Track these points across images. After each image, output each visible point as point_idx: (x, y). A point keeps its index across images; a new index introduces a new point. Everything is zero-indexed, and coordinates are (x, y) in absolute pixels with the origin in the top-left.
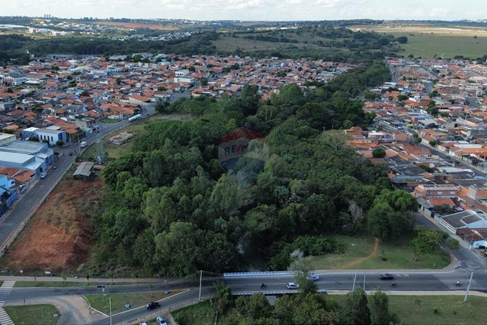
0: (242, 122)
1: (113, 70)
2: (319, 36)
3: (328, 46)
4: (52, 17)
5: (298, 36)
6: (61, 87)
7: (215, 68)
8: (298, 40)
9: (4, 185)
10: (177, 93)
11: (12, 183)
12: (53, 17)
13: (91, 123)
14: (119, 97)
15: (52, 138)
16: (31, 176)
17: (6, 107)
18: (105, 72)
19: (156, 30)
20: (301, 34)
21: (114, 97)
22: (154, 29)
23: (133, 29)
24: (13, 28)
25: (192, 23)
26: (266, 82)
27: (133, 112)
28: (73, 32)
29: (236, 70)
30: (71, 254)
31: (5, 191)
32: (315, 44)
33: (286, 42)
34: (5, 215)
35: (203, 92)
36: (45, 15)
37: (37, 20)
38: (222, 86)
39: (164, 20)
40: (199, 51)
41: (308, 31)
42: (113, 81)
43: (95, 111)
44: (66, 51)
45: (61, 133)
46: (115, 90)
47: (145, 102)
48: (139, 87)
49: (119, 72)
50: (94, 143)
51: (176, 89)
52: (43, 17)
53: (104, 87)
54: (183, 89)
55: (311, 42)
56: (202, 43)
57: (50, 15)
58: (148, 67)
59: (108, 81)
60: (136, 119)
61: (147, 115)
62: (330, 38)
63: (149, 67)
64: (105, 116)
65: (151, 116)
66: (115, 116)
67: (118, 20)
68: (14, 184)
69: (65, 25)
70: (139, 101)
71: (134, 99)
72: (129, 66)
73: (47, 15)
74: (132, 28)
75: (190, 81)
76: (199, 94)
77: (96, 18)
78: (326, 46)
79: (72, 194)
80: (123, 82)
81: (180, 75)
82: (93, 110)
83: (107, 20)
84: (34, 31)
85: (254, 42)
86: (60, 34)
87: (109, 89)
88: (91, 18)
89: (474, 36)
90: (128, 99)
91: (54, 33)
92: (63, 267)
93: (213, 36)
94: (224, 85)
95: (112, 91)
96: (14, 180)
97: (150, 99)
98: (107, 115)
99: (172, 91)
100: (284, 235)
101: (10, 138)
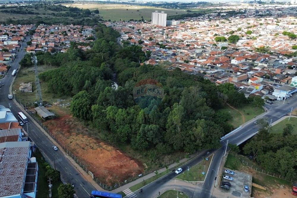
2: (49, 10)
3: (59, 16)
5: (36, 10)
8: (39, 13)
20: (38, 9)
27: (7, 69)
32: (50, 15)
33: (32, 14)
38: (43, 44)
41: (41, 7)
51: (13, 49)
55: (47, 14)
61: (18, 69)
62: (56, 11)
75: (17, 43)
76: (34, 51)
78: (58, 16)
81: (4, 40)
85: (11, 14)
89: (126, 9)
94: (45, 44)
97: (5, 58)
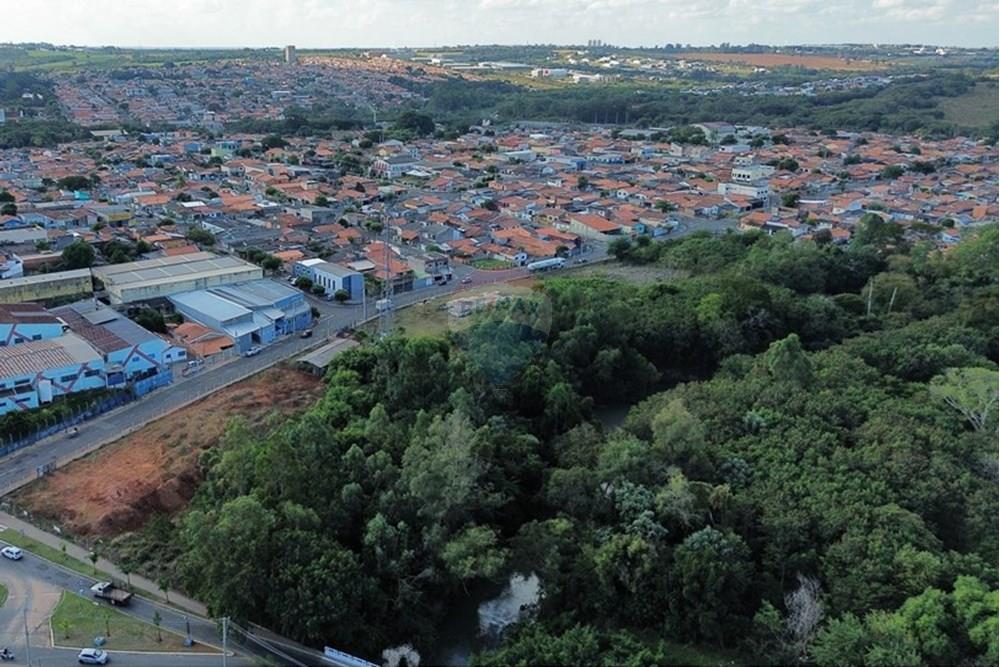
0: (751, 307)
1: (597, 158)
4: (602, 45)
6: (458, 187)
7: (864, 166)
9: (153, 356)
10: (704, 219)
11: (181, 354)
12: (605, 45)
13: (437, 265)
14: (553, 218)
15: (334, 283)
16: (223, 348)
17: (315, 215)
18: (572, 161)
19: (823, 71)
21: (545, 216)
22: (818, 69)
23: (761, 70)
24: (505, 68)
25: (938, 54)
26: (987, 213)
27: (554, 252)
28: (619, 76)
29: (926, 174)
30: (128, 507)
31: (154, 366)
34: (122, 407)
35: (769, 223)
36: (590, 42)
37: (561, 52)
38: (835, 211)
39: (861, 46)
40: (883, 122)
42: (573, 182)
43: (476, 241)
44: (560, 116)
45: (349, 277)
46: (558, 200)
47: (605, 233)
48: (624, 197)
49: (610, 162)
50: (410, 306)
51: (706, 210)
52: (586, 45)
53: (539, 194)
54: (724, 212)
56: (905, 104)
57: (600, 42)
58: (680, 154)
59: (562, 182)
60: (546, 267)
61: (584, 261)
63: (684, 156)
64: (489, 252)
65: (592, 264)
66: (508, 257)
67: (737, 50)
68: (185, 357)
69: (613, 62)
70: (590, 229)
71: (581, 224)
72: (640, 152)
73: (595, 42)
74: (758, 67)
75: (755, 195)
76: (758, 225)
77: (688, 45)
79: (262, 397)
80: (593, 185)
81: (741, 178)
82: (472, 239)
83: (712, 49)
84: (540, 73)
86: (587, 79)
87: (548, 198)
88: (679, 46)
90: (568, 223)
91: (577, 77)
92: (94, 526)
93: (951, 86)
94: (842, 211)
95: (553, 202)
96: (185, 350)
97: (620, 226)
98: (493, 253)
99: (693, 212)
100: (572, 610)
101: (249, 272)
